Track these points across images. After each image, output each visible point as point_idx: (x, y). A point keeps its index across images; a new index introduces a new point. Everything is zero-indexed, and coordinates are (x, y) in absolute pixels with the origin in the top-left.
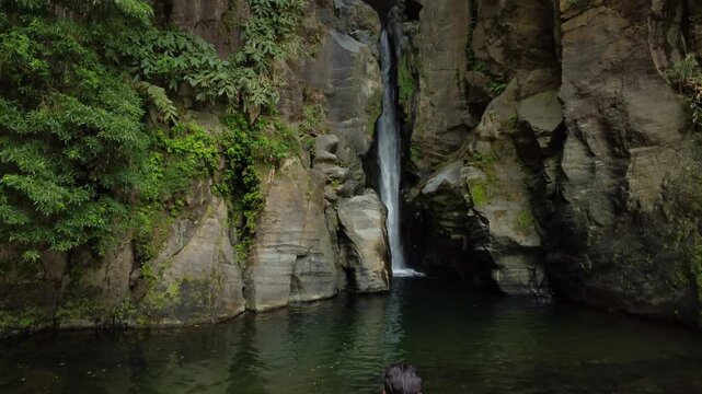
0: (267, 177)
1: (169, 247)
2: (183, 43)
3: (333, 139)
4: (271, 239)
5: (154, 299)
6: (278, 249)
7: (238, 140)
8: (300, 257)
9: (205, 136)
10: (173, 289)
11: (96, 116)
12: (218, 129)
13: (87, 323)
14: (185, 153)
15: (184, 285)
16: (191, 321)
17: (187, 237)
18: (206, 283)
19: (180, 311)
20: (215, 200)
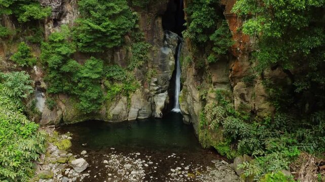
0: (131, 94)
1: (111, 108)
2: (114, 68)
3: (155, 80)
4: (133, 106)
5: (109, 117)
6: (135, 108)
7: (126, 86)
8: (139, 110)
9: (118, 87)
10: (111, 116)
11: (91, 94)
12: (122, 85)
13: (99, 119)
14: (114, 91)
15: (114, 115)
16: (114, 122)
17: (115, 106)
18: (118, 115)
19: (113, 120)
20: (123, 97)
